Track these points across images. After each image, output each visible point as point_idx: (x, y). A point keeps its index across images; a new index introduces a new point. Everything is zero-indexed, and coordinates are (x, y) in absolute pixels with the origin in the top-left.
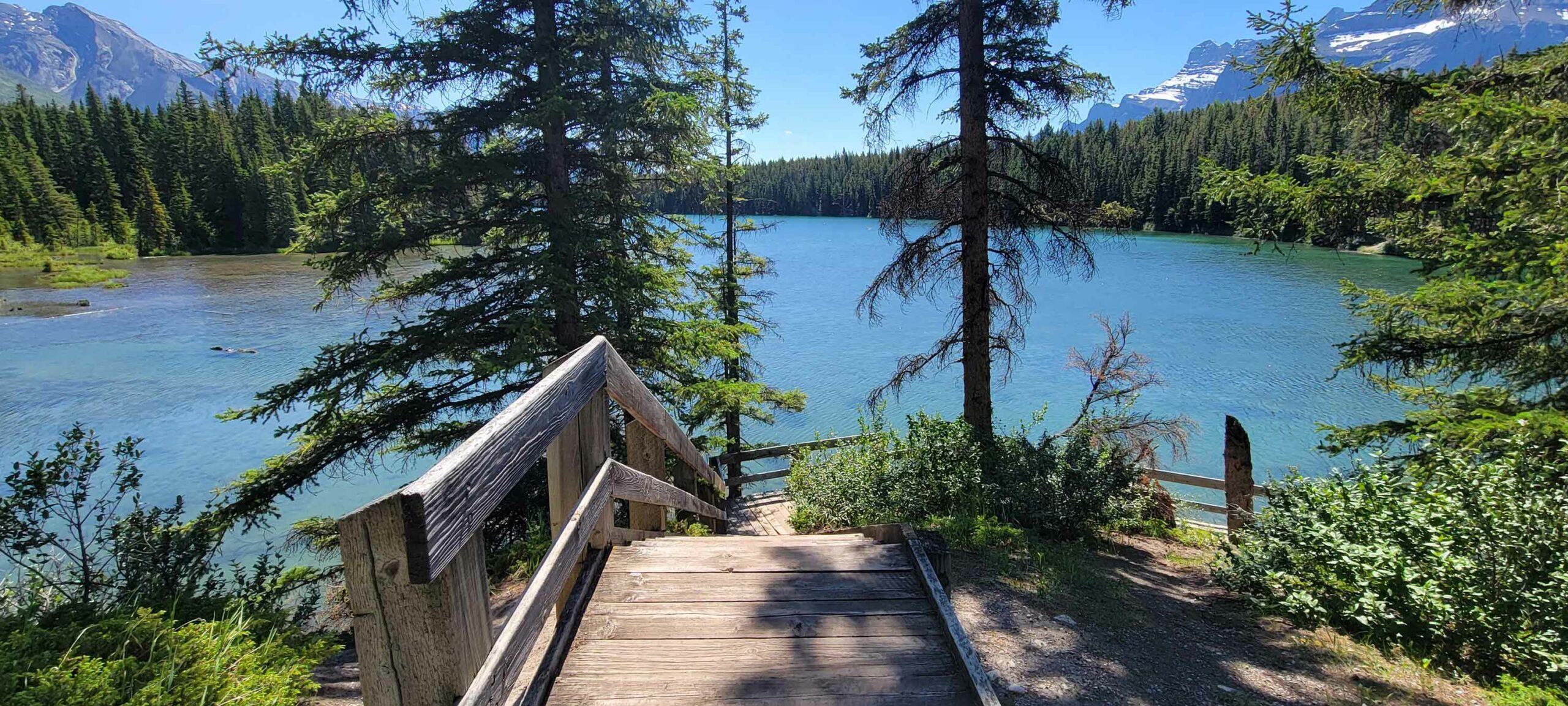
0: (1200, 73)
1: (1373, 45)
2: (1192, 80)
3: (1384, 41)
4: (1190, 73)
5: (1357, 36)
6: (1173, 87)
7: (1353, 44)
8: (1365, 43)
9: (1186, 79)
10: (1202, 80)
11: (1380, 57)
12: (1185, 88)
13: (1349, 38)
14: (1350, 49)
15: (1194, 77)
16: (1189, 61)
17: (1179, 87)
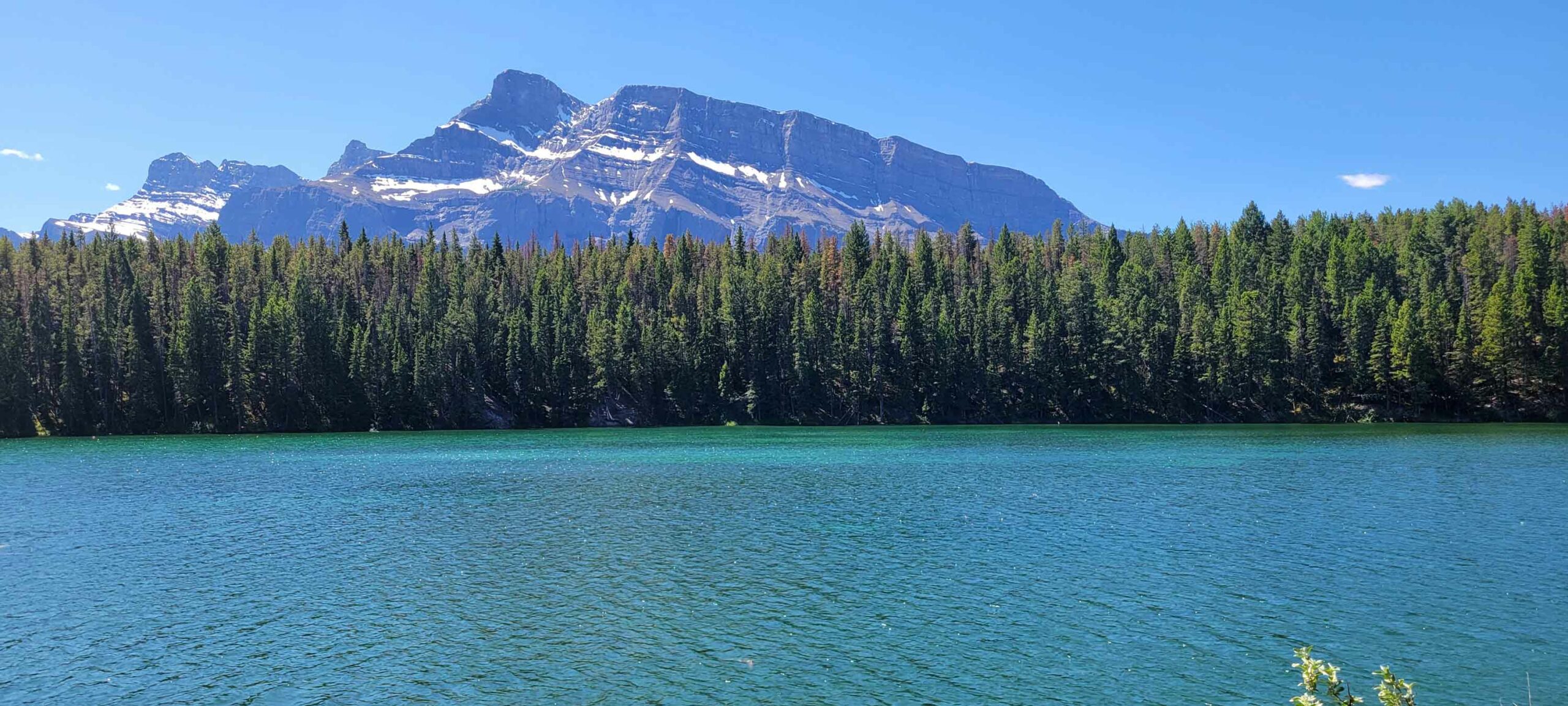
0: (174, 201)
1: (421, 197)
2: (163, 210)
3: (433, 193)
4: (154, 199)
5: (401, 182)
6: (133, 216)
7: (400, 192)
8: (412, 193)
9: (149, 208)
10: (179, 212)
11: (433, 213)
12: (153, 221)
13: (390, 183)
14: (398, 198)
15: (166, 205)
16: (150, 179)
17: (142, 217)
